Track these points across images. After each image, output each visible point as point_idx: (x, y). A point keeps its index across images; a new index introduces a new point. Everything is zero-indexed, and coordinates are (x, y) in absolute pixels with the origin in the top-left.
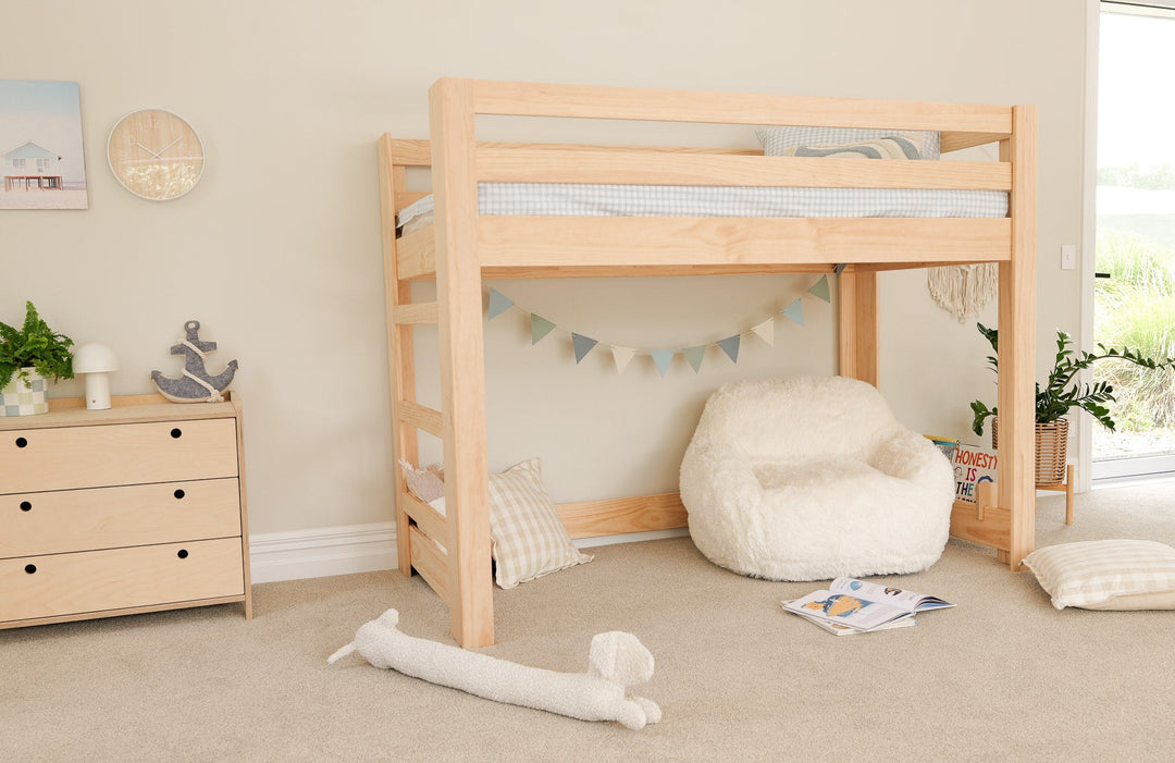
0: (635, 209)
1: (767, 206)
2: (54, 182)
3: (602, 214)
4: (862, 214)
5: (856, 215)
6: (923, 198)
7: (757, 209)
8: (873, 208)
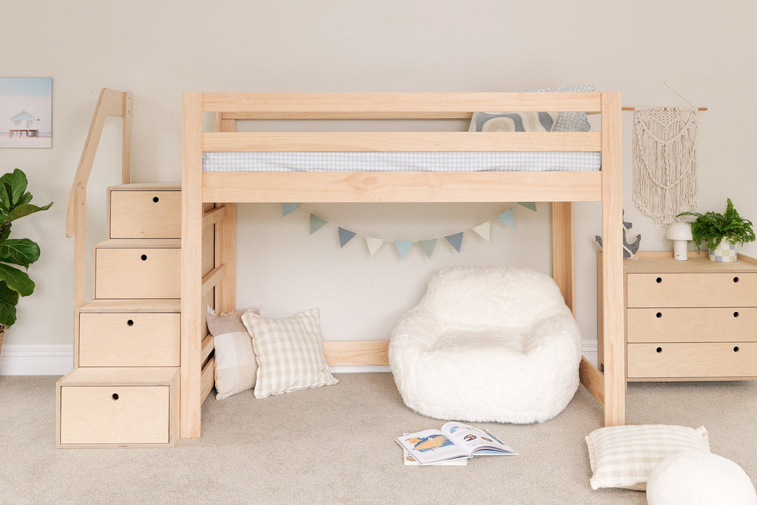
0: (307, 167)
1: (403, 164)
2: (35, 133)
3: (286, 170)
7: (396, 166)
8: (485, 165)
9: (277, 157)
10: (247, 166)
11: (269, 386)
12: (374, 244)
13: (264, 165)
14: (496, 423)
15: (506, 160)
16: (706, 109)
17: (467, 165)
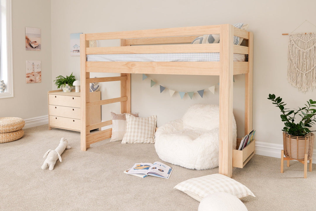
0: (115, 60)
2: (79, 51)
4: (170, 61)
6: (189, 56)
7: (143, 59)
8: (173, 59)
9: (106, 56)
10: (98, 59)
15: (181, 57)
17: (167, 59)
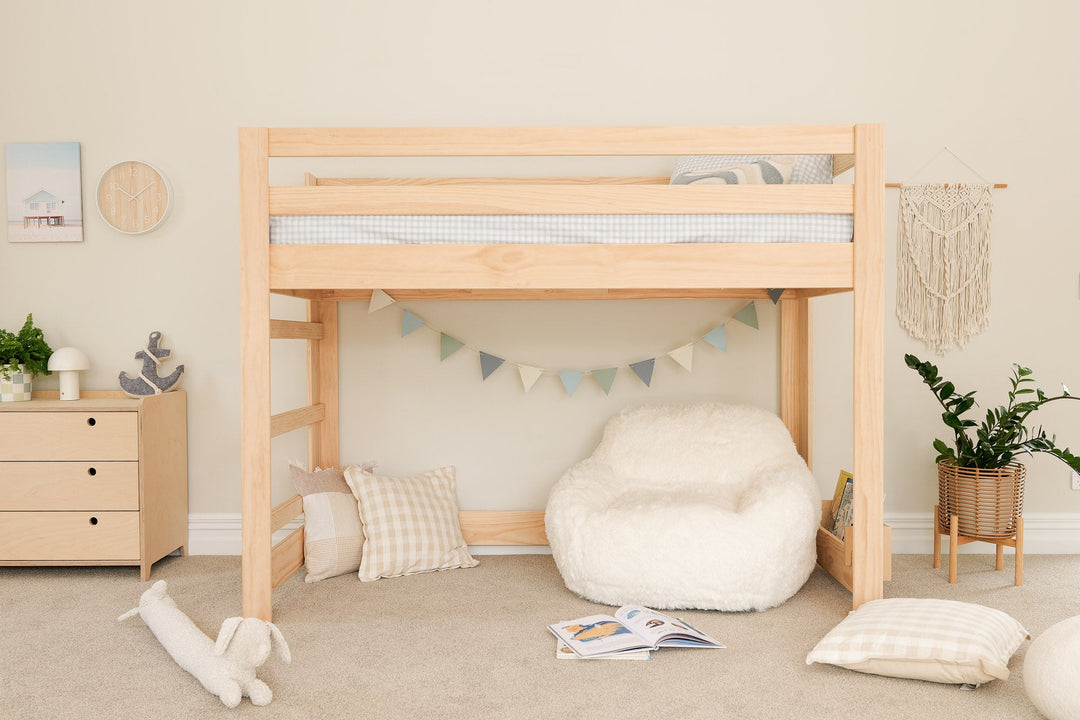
0: (421, 237)
1: (561, 233)
2: (58, 220)
3: (391, 242)
4: (668, 240)
5: (662, 241)
6: (741, 223)
7: (551, 236)
8: (681, 234)
9: (377, 223)
10: (334, 235)
11: (380, 565)
12: (530, 375)
13: (359, 235)
14: (695, 610)
15: (713, 227)
16: (1005, 186)
17: (655, 234)
